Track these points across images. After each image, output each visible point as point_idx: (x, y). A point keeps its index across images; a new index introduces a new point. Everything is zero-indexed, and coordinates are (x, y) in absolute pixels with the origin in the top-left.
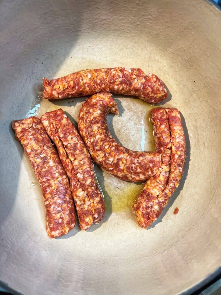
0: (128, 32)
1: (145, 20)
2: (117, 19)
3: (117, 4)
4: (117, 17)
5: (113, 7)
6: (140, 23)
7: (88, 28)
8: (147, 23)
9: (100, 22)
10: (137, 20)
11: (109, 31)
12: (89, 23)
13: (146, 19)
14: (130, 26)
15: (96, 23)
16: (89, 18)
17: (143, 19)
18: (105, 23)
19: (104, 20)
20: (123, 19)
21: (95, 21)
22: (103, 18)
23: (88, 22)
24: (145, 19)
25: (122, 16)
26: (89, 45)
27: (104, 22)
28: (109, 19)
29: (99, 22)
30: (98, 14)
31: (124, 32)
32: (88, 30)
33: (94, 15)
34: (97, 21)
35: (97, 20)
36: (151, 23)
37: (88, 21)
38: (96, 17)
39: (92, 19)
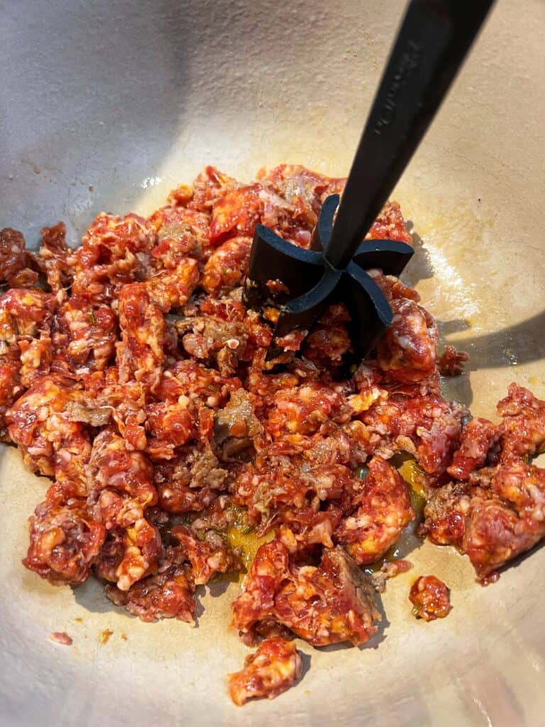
0: (298, 109)
1: (337, 65)
2: (269, 74)
3: (267, 29)
4: (269, 69)
5: (259, 40)
6: (325, 77)
7: (204, 104)
8: (341, 74)
9: (229, 87)
10: (316, 71)
11: (254, 109)
12: (204, 89)
13: (339, 62)
14: (302, 90)
15: (221, 88)
16: (203, 76)
17: (330, 64)
18: (243, 89)
19: (240, 79)
20: (283, 74)
21: (219, 85)
22: (238, 74)
23: (202, 85)
24: (334, 63)
25: (282, 64)
26: (208, 150)
27: (240, 87)
28: (251, 76)
29: (228, 85)
30: (224, 63)
31: (289, 108)
32: (202, 110)
33: (215, 65)
34: (223, 83)
35: (223, 80)
36: (349, 73)
37: (201, 82)
38: (221, 71)
39: (211, 79)
